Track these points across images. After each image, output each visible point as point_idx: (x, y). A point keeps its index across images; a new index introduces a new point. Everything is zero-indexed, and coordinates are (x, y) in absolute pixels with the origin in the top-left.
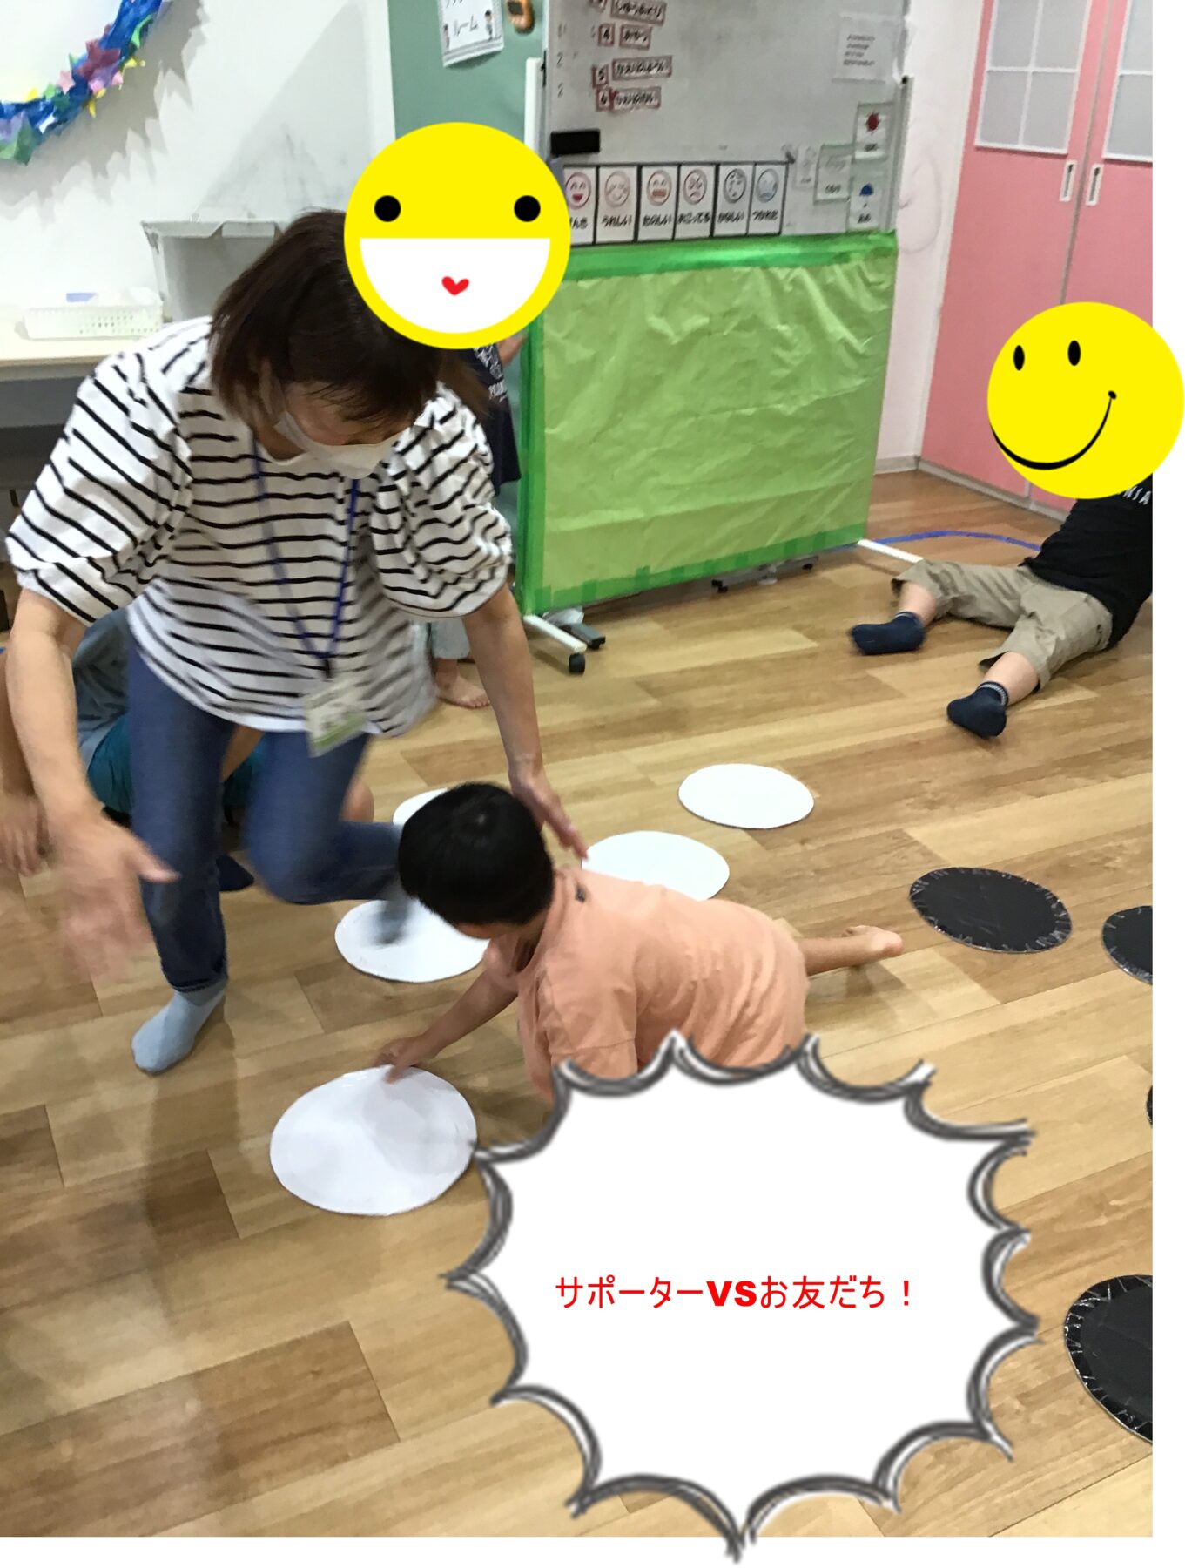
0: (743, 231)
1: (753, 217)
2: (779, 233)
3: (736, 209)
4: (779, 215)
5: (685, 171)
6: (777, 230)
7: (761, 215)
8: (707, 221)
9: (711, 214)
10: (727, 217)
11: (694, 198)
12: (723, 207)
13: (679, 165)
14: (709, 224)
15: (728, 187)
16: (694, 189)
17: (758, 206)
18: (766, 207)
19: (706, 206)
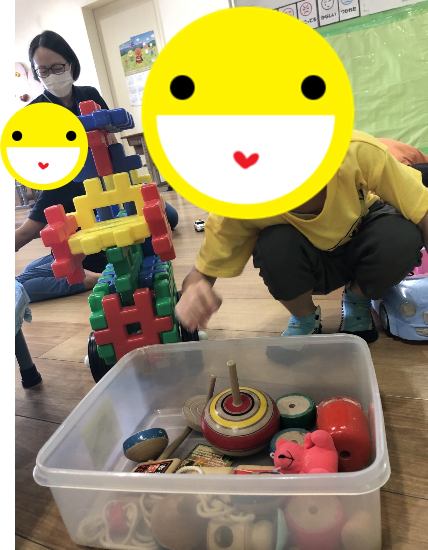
0: (338, 20)
1: (341, 13)
2: (360, 16)
3: (330, 12)
4: (357, 9)
5: (299, 5)
6: (358, 15)
7: (346, 11)
8: (316, 20)
9: (316, 18)
10: (327, 17)
11: (307, 13)
12: (322, 13)
13: (296, 3)
14: (316, 22)
15: (323, 4)
16: (306, 10)
17: (343, 7)
18: (347, 7)
19: (314, 15)
